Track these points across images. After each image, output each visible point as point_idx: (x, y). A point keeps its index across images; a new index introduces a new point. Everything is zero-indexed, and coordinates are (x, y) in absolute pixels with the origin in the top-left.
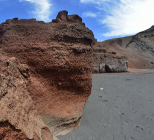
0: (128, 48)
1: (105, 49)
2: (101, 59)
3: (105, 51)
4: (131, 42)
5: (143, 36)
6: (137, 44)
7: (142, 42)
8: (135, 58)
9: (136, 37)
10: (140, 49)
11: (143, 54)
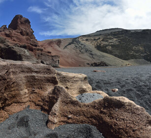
0: (66, 50)
1: (43, 48)
2: (39, 56)
3: (42, 50)
4: (70, 44)
5: (85, 39)
6: (76, 47)
7: (82, 45)
8: (71, 58)
9: (77, 40)
10: (78, 51)
11: (80, 55)
